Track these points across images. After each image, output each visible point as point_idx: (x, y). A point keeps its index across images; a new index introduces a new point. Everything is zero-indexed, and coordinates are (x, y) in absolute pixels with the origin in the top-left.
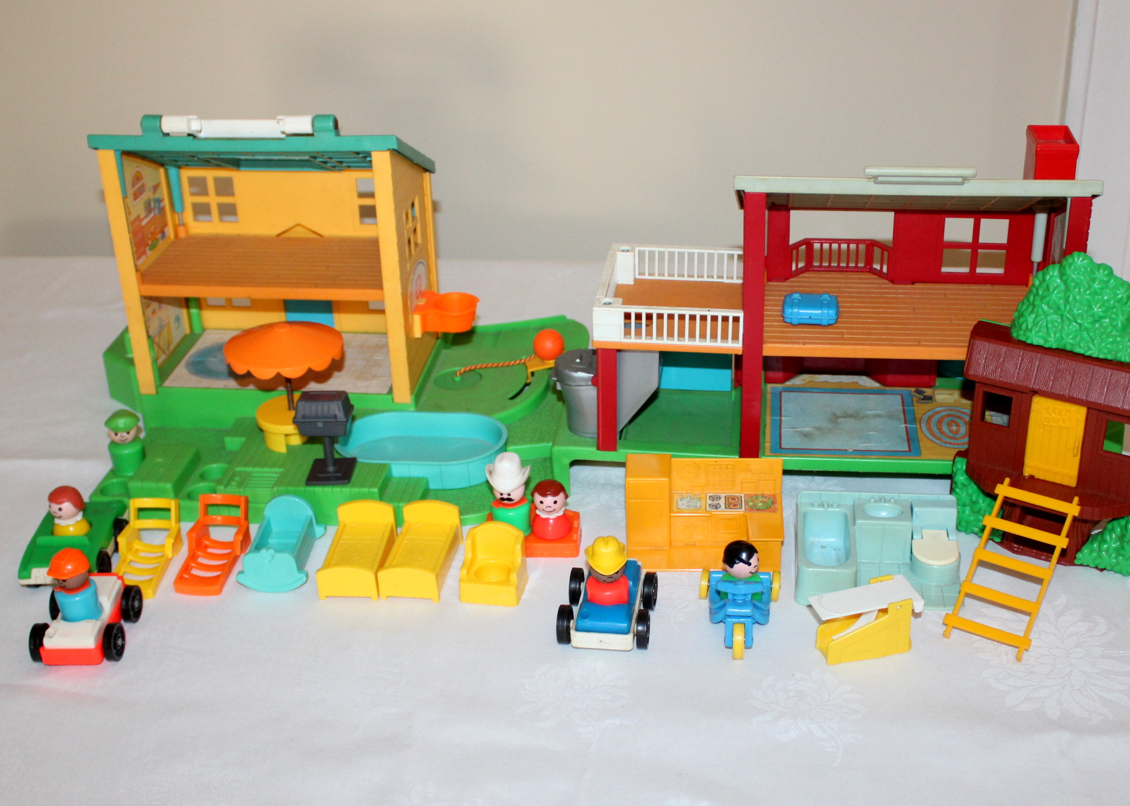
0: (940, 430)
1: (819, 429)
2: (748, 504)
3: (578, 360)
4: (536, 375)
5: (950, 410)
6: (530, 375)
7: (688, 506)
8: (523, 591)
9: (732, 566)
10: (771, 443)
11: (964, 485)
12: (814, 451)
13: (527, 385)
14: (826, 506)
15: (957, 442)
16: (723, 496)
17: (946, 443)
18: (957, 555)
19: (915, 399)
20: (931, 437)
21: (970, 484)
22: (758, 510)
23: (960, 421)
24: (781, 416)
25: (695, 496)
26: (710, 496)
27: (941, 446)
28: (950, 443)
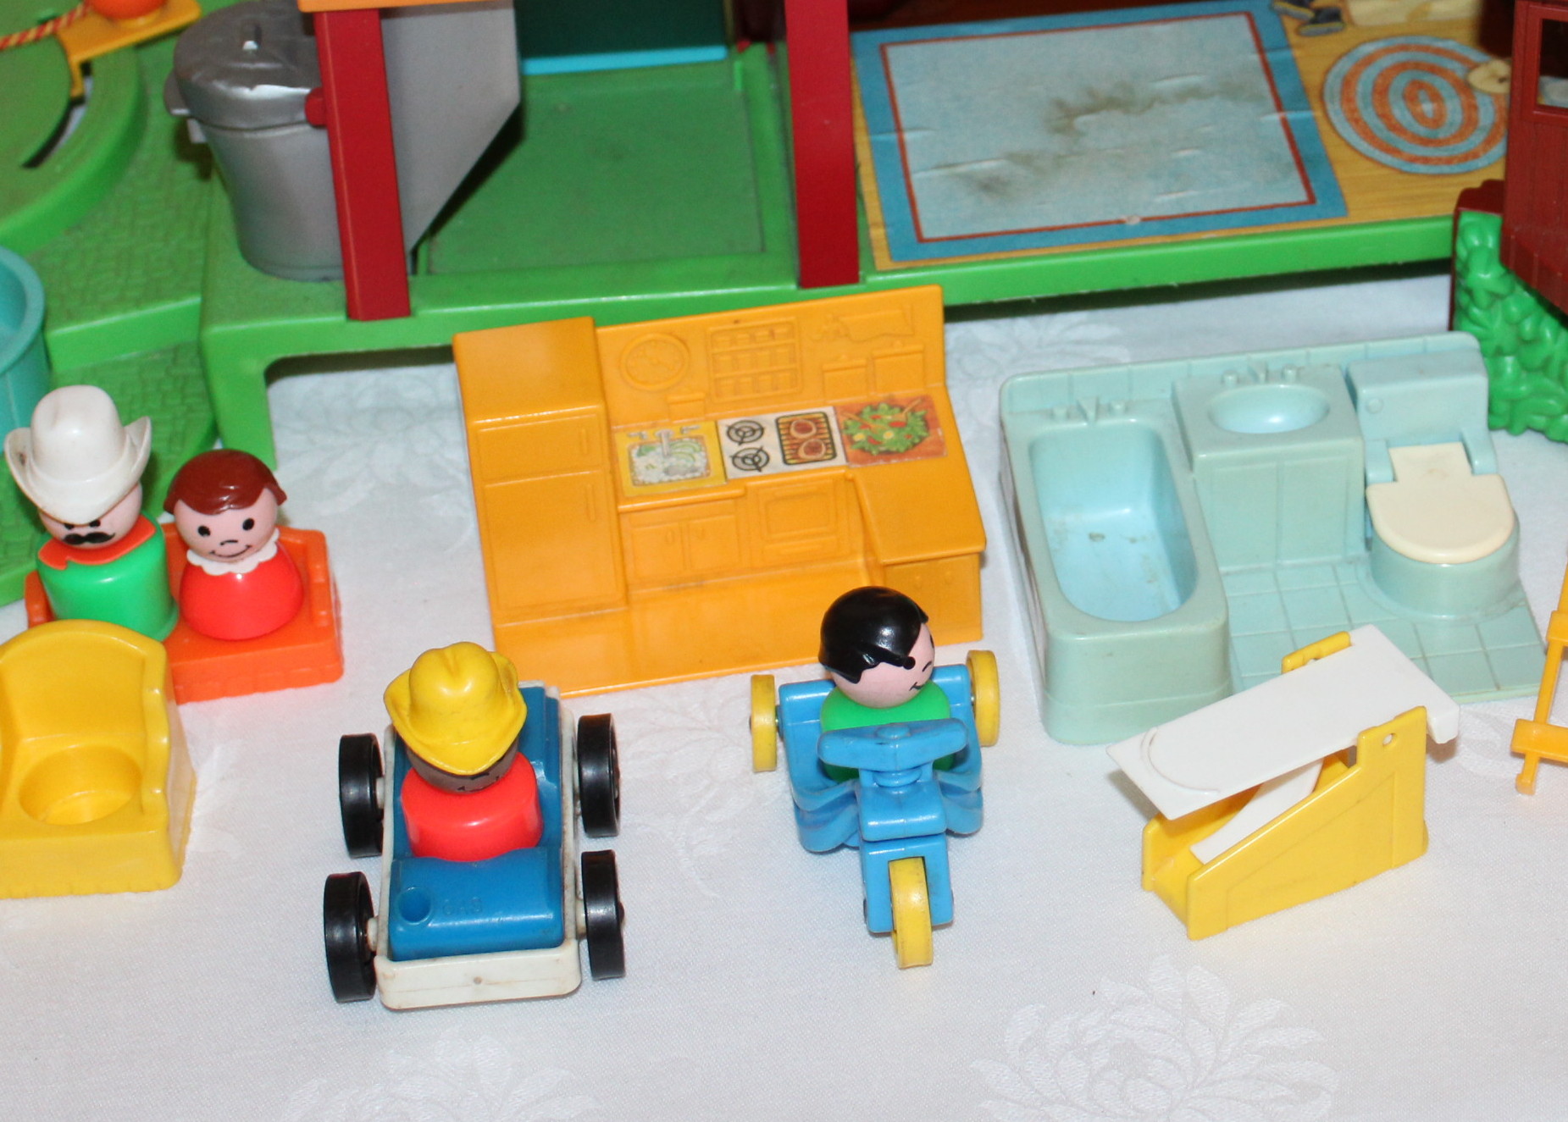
0: (1385, 116)
1: (1025, 159)
2: (852, 442)
3: (250, 45)
4: (97, 68)
5: (1404, 48)
6: (77, 73)
7: (667, 472)
8: (186, 828)
9: (855, 677)
10: (885, 225)
11: (1495, 297)
12: (1023, 239)
13: (76, 102)
14: (1091, 414)
15: (1441, 152)
16: (768, 420)
17: (1414, 160)
18: (1508, 522)
19: (1291, 25)
20: (1364, 146)
21: (1512, 291)
22: (888, 454)
23: (1439, 83)
24: (899, 129)
25: (682, 431)
26: (730, 428)
27: (1402, 172)
28: (1426, 160)
